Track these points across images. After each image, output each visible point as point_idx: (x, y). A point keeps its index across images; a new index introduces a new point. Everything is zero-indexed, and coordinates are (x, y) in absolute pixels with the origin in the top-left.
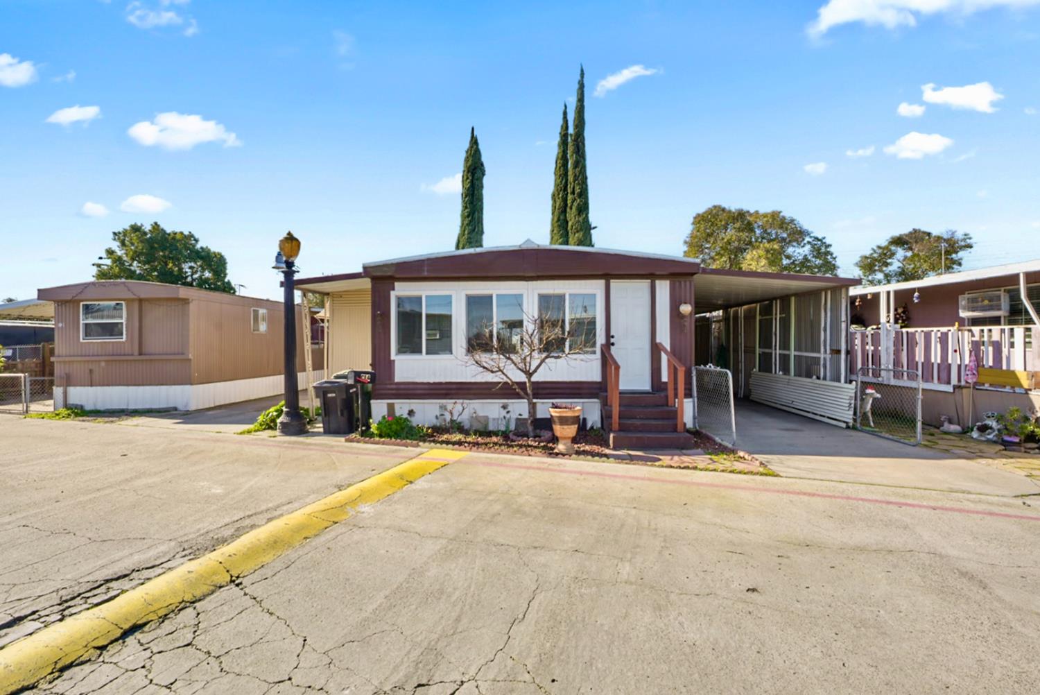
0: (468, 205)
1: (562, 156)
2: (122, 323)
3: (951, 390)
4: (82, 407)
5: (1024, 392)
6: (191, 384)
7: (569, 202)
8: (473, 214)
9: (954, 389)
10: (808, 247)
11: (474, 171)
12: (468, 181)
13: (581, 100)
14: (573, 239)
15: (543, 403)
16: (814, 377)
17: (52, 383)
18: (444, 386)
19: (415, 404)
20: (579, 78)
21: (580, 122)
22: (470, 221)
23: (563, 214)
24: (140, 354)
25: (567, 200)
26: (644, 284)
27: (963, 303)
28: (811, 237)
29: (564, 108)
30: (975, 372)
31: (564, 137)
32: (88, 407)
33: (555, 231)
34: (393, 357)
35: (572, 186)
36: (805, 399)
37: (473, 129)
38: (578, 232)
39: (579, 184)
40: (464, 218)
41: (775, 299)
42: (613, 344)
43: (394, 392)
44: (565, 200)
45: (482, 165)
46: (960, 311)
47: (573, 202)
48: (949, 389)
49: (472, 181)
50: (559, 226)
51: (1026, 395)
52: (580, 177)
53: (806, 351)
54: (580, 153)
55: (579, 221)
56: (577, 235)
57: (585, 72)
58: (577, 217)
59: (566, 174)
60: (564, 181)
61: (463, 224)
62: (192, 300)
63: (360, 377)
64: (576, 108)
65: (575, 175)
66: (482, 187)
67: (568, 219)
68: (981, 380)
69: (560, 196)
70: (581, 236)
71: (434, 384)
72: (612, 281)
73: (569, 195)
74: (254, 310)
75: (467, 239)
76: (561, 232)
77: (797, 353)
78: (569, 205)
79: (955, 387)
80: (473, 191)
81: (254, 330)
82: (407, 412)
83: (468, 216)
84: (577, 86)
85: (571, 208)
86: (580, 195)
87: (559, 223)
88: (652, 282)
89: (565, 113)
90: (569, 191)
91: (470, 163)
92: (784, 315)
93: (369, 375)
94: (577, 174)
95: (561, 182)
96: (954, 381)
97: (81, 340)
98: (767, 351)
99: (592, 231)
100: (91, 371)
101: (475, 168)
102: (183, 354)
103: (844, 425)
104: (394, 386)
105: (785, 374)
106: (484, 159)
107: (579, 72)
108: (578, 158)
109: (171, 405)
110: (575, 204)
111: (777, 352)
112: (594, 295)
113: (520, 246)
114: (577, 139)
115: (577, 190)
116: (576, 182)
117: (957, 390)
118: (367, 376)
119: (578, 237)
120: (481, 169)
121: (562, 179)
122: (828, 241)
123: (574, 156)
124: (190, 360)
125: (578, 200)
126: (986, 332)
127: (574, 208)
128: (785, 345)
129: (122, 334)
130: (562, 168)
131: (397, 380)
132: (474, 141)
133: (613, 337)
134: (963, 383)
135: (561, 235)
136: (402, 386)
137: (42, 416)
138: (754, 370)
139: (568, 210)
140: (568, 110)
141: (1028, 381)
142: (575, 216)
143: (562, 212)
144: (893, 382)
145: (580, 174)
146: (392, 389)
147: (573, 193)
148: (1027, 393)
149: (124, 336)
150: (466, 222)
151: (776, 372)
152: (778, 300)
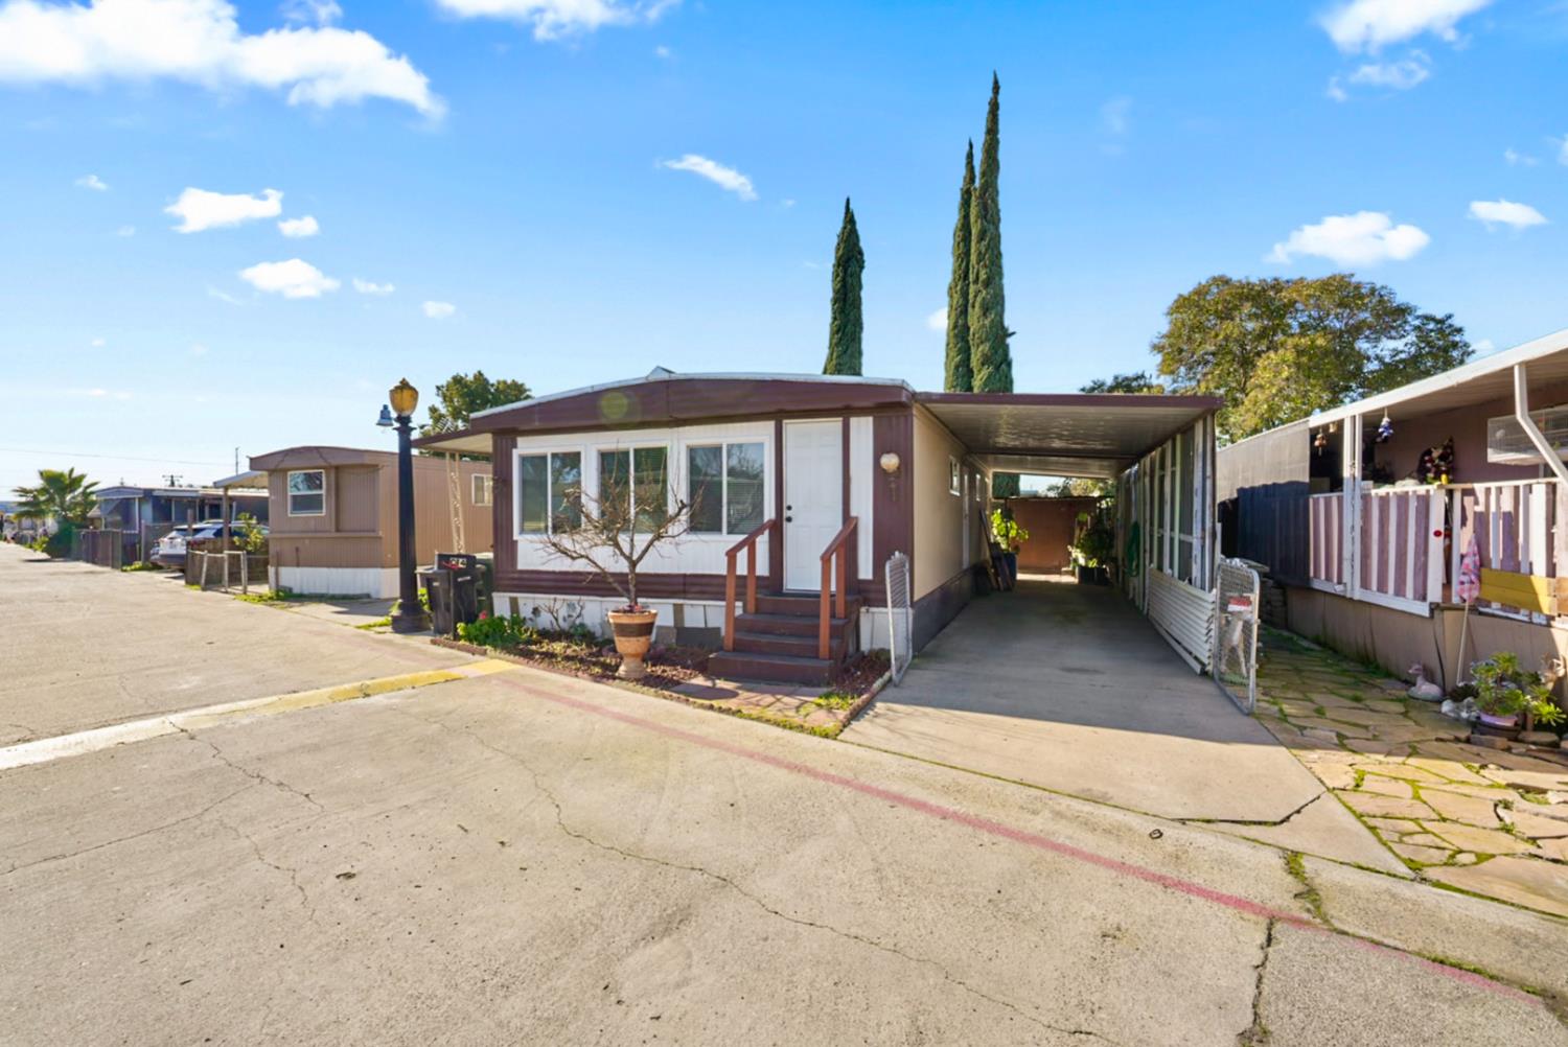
0: (837, 315)
1: (963, 225)
2: (321, 495)
3: (1426, 613)
4: (290, 589)
5: (1544, 622)
6: (383, 567)
7: (971, 296)
8: (845, 327)
9: (1432, 611)
10: (1411, 338)
11: (849, 261)
12: (839, 279)
13: (992, 131)
14: (976, 355)
15: (692, 605)
17: (266, 563)
18: (570, 577)
19: (543, 600)
20: (989, 94)
21: (989, 166)
22: (841, 339)
23: (963, 317)
24: (338, 530)
25: (968, 294)
26: (834, 425)
27: (1499, 434)
28: (1418, 317)
29: (967, 148)
30: (1473, 577)
31: (966, 195)
32: (296, 591)
33: (951, 345)
34: (516, 536)
35: (975, 271)
37: (848, 200)
38: (982, 342)
39: (985, 266)
40: (834, 333)
42: (789, 519)
43: (515, 582)
44: (965, 294)
45: (861, 253)
46: (1490, 451)
47: (976, 296)
48: (1422, 609)
49: (844, 280)
50: (956, 336)
51: (1546, 628)
52: (987, 256)
54: (989, 217)
55: (984, 325)
56: (980, 349)
57: (1000, 84)
58: (981, 319)
59: (967, 253)
60: (964, 264)
61: (831, 344)
62: (383, 466)
63: (448, 562)
64: (984, 145)
65: (980, 253)
66: (860, 287)
67: (970, 324)
68: (1486, 596)
69: (959, 288)
70: (987, 348)
71: (561, 573)
72: (785, 421)
73: (971, 285)
74: (476, 477)
75: (836, 366)
76: (959, 345)
78: (971, 301)
79: (1434, 608)
80: (846, 295)
81: (476, 502)
82: (531, 610)
83: (837, 332)
84: (986, 108)
85: (973, 307)
86: (987, 284)
87: (956, 331)
88: (844, 421)
89: (970, 156)
90: (971, 280)
91: (841, 252)
93: (465, 560)
94: (983, 251)
95: (960, 266)
96: (1435, 593)
97: (290, 515)
99: (1009, 341)
100: (297, 549)
101: (848, 260)
102: (374, 531)
103: (1198, 668)
104: (516, 576)
106: (863, 244)
107: (991, 85)
108: (985, 224)
109: (365, 591)
110: (979, 299)
112: (761, 445)
113: (647, 378)
114: (984, 194)
115: (983, 276)
116: (982, 264)
117: (1436, 613)
118: (461, 560)
119: (982, 351)
120: (857, 261)
121: (962, 261)
122: (1456, 322)
123: (979, 221)
124: (380, 538)
125: (984, 292)
126: (1493, 492)
127: (977, 305)
129: (321, 508)
130: (962, 245)
131: (520, 567)
132: (850, 219)
133: (789, 508)
134: (1455, 600)
135: (960, 349)
136: (526, 576)
137: (261, 598)
139: (970, 309)
140: (974, 151)
141: (1550, 599)
142: (978, 318)
143: (961, 312)
144: (1358, 594)
145: (987, 250)
146: (514, 579)
147: (976, 281)
148: (1549, 626)
149: (324, 510)
150: (834, 341)
152: (1179, 437)
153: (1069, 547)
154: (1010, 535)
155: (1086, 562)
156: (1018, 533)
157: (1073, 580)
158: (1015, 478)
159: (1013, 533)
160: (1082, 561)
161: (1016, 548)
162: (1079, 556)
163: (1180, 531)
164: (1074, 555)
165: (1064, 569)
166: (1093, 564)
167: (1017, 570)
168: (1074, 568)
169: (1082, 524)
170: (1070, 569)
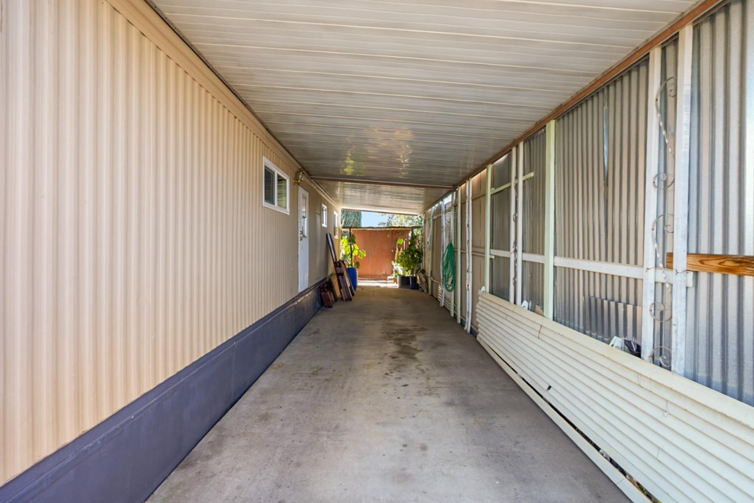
16: (617, 341)
36: (585, 399)
41: (515, 143)
53: (586, 257)
77: (562, 262)
92: (532, 174)
98: (502, 253)
105: (533, 309)
111: (518, 257)
128: (535, 243)
138: (483, 289)
151: (515, 303)
152: (521, 145)
153: (393, 262)
154: (353, 254)
155: (403, 272)
156: (359, 252)
157: (396, 285)
158: (358, 214)
159: (355, 253)
160: (401, 272)
161: (357, 264)
162: (399, 268)
163: (491, 248)
164: (395, 268)
165: (389, 277)
166: (408, 274)
167: (358, 278)
168: (396, 276)
169: (400, 246)
170: (393, 277)
